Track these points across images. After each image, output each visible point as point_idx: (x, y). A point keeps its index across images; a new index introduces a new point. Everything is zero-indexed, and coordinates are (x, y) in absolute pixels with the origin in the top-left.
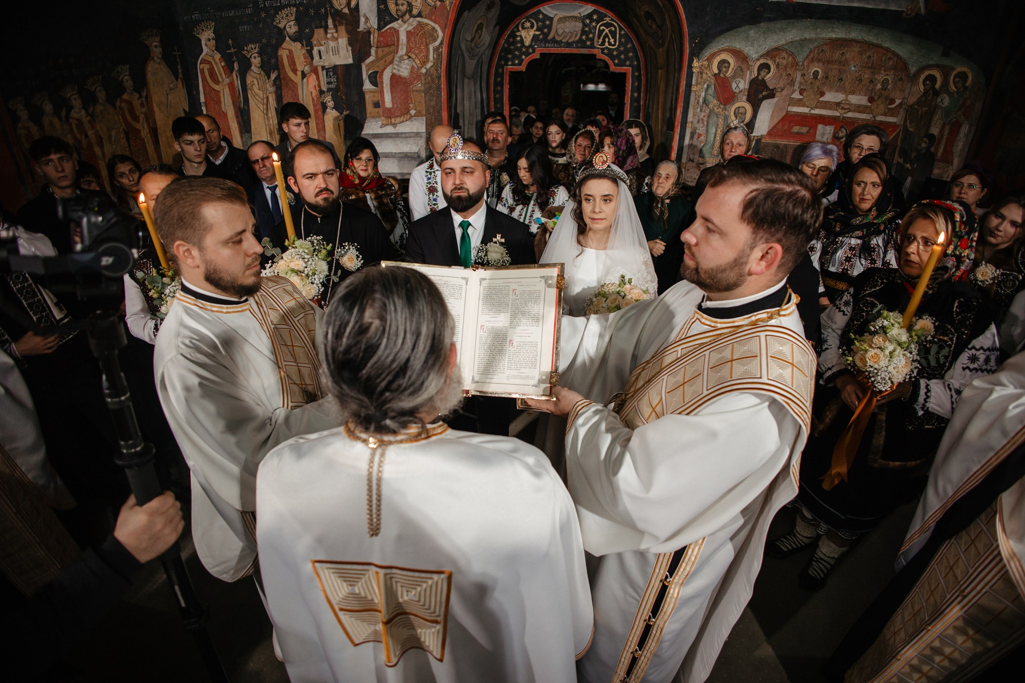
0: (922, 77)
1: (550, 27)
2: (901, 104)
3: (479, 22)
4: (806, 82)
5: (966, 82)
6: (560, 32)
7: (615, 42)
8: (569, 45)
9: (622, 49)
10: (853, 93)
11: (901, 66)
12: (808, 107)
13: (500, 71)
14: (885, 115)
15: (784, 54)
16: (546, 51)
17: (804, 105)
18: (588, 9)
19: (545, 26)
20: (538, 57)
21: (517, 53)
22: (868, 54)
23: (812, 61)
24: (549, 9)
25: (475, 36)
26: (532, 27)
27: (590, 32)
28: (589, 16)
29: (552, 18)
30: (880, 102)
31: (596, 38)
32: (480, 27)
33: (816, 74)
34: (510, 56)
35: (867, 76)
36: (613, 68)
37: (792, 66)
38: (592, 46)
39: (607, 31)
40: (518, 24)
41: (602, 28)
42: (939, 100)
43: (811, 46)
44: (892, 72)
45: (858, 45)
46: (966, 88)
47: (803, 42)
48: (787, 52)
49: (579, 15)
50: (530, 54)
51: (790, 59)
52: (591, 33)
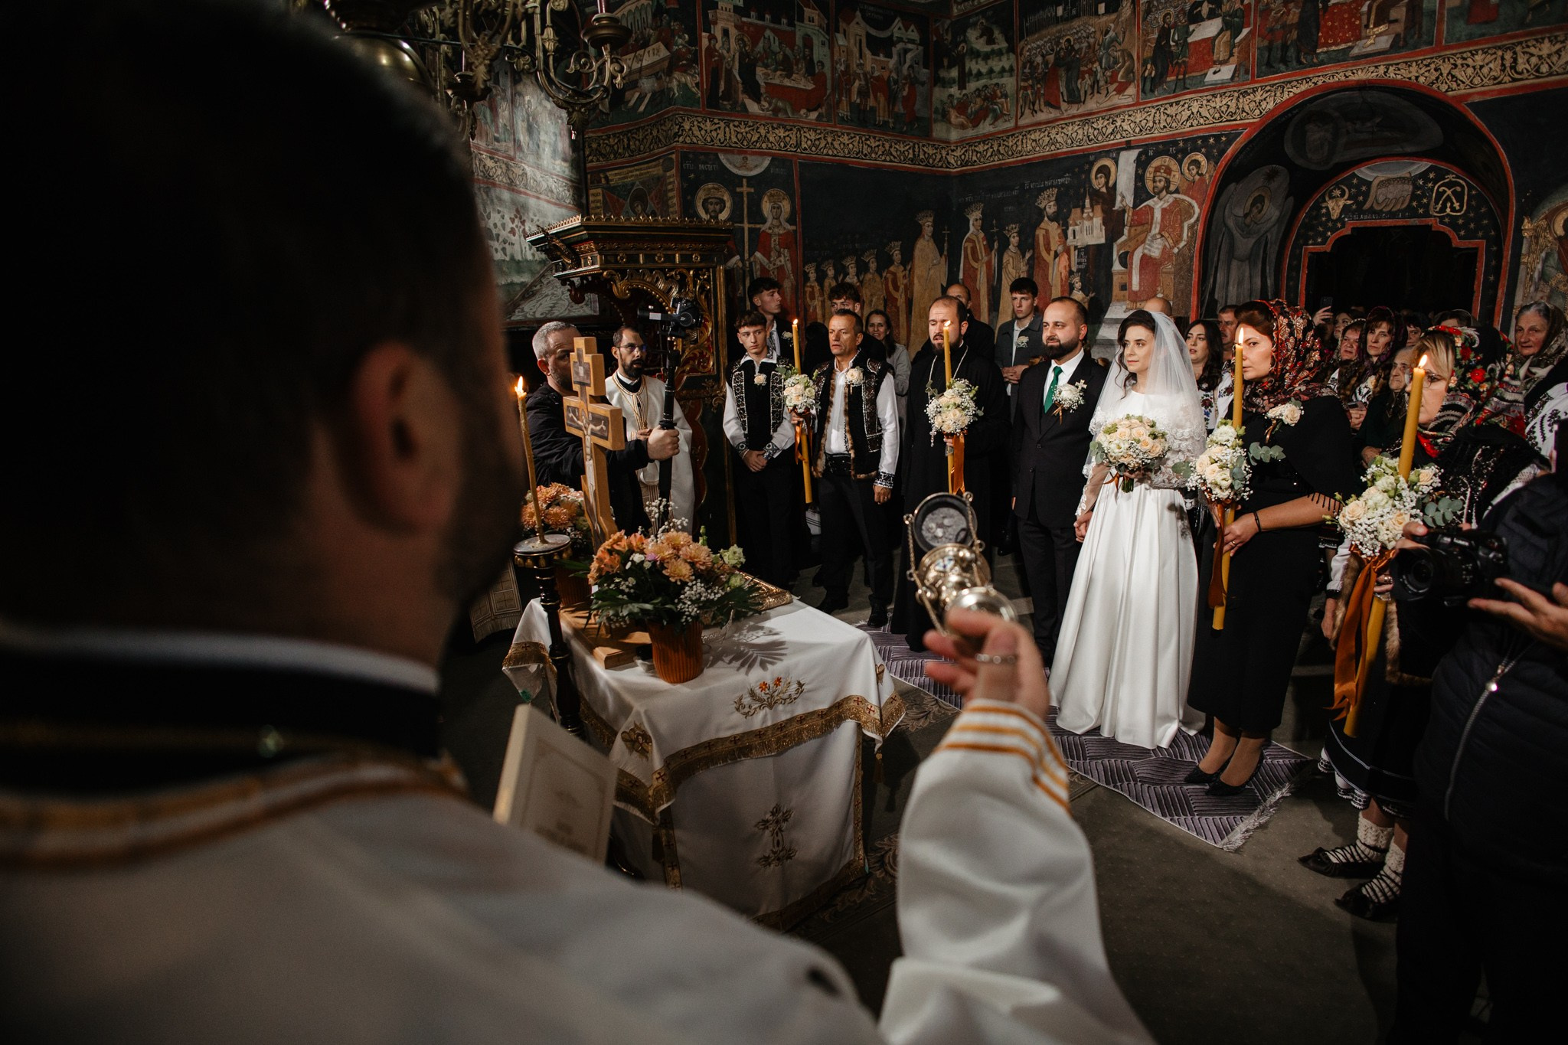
1: (1366, 195)
3: (1256, 194)
6: (1381, 199)
7: (1461, 206)
8: (1392, 215)
9: (1472, 215)
13: (1298, 251)
16: (1359, 224)
18: (1422, 166)
19: (1359, 193)
20: (1349, 232)
21: (1321, 229)
24: (1367, 172)
25: (1250, 211)
26: (1342, 195)
27: (1423, 196)
28: (1424, 175)
29: (1371, 182)
31: (1432, 203)
32: (1259, 200)
34: (1311, 233)
36: (1456, 242)
38: (1427, 214)
39: (1449, 192)
40: (1324, 194)
41: (1441, 189)
49: (1408, 176)
50: (1338, 229)
52: (1425, 197)
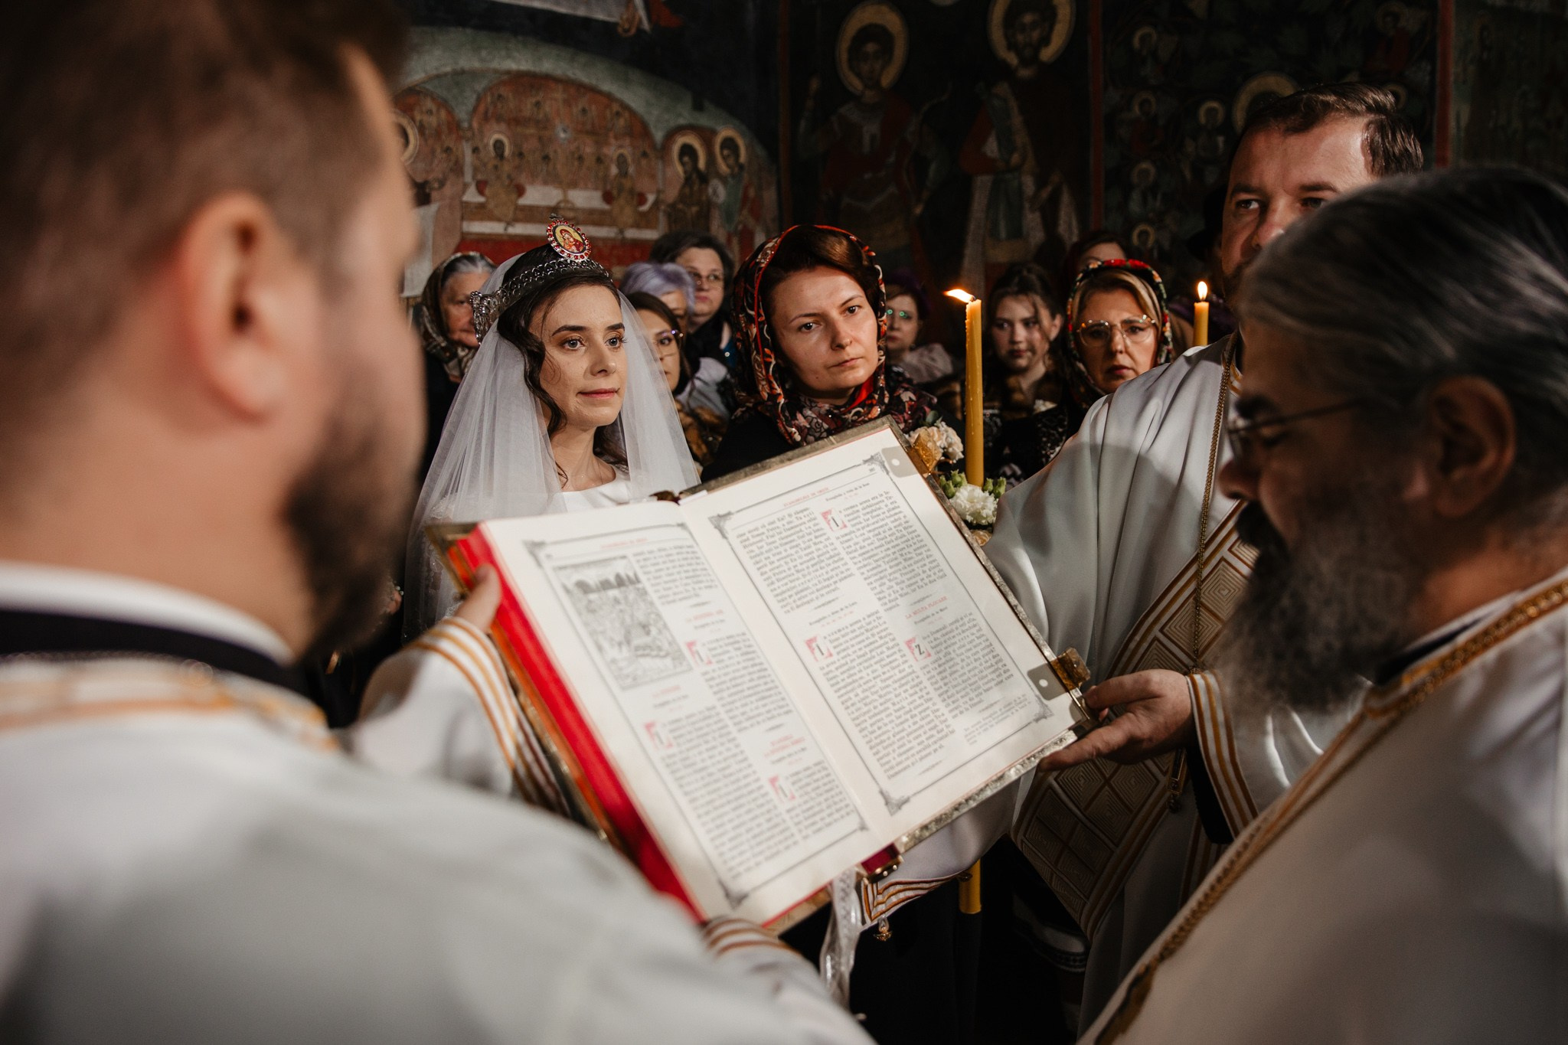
0: (676, 149)
2: (656, 203)
4: (485, 165)
5: (737, 154)
10: (574, 185)
11: (639, 130)
12: (499, 220)
14: (637, 225)
15: (429, 104)
17: (491, 218)
22: (580, 107)
23: (486, 118)
30: (622, 201)
33: (499, 145)
35: (589, 150)
37: (450, 130)
42: (710, 190)
43: (480, 86)
44: (627, 141)
45: (560, 87)
46: (741, 167)
47: (460, 77)
48: (433, 99)
51: (443, 114)
